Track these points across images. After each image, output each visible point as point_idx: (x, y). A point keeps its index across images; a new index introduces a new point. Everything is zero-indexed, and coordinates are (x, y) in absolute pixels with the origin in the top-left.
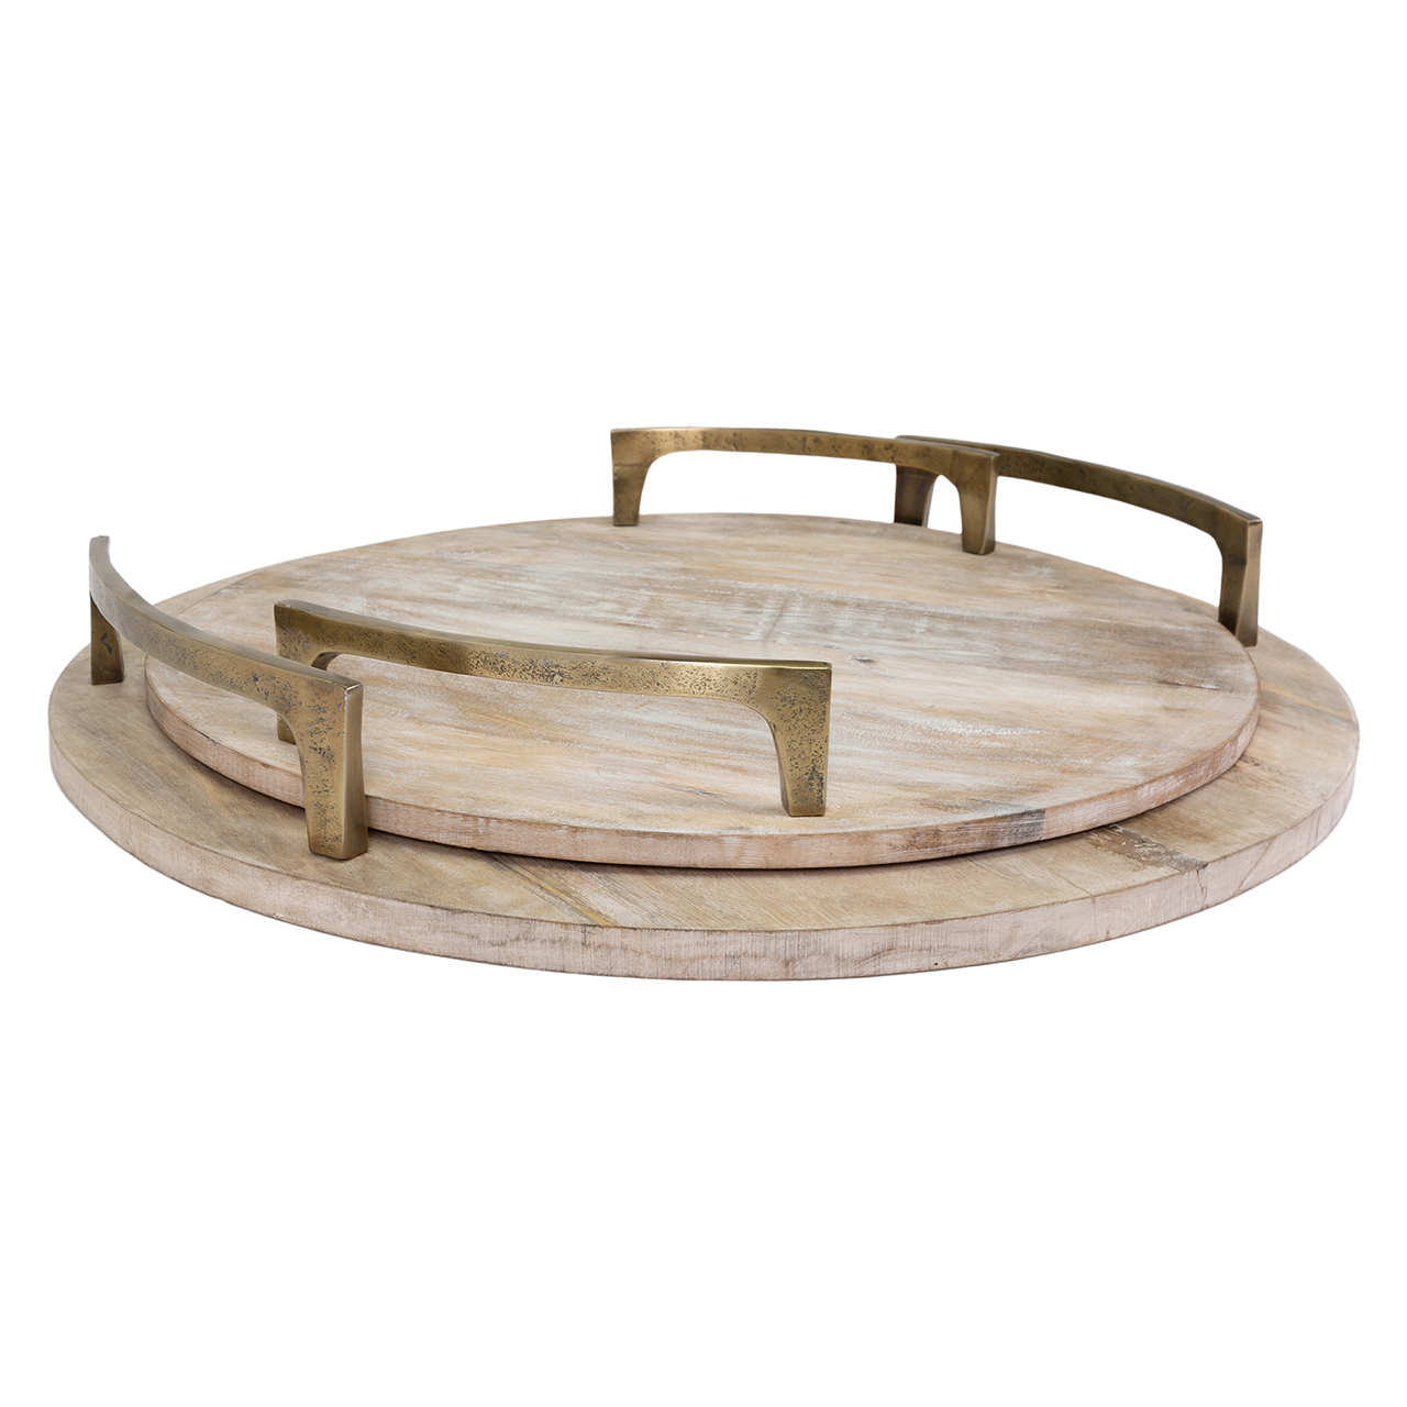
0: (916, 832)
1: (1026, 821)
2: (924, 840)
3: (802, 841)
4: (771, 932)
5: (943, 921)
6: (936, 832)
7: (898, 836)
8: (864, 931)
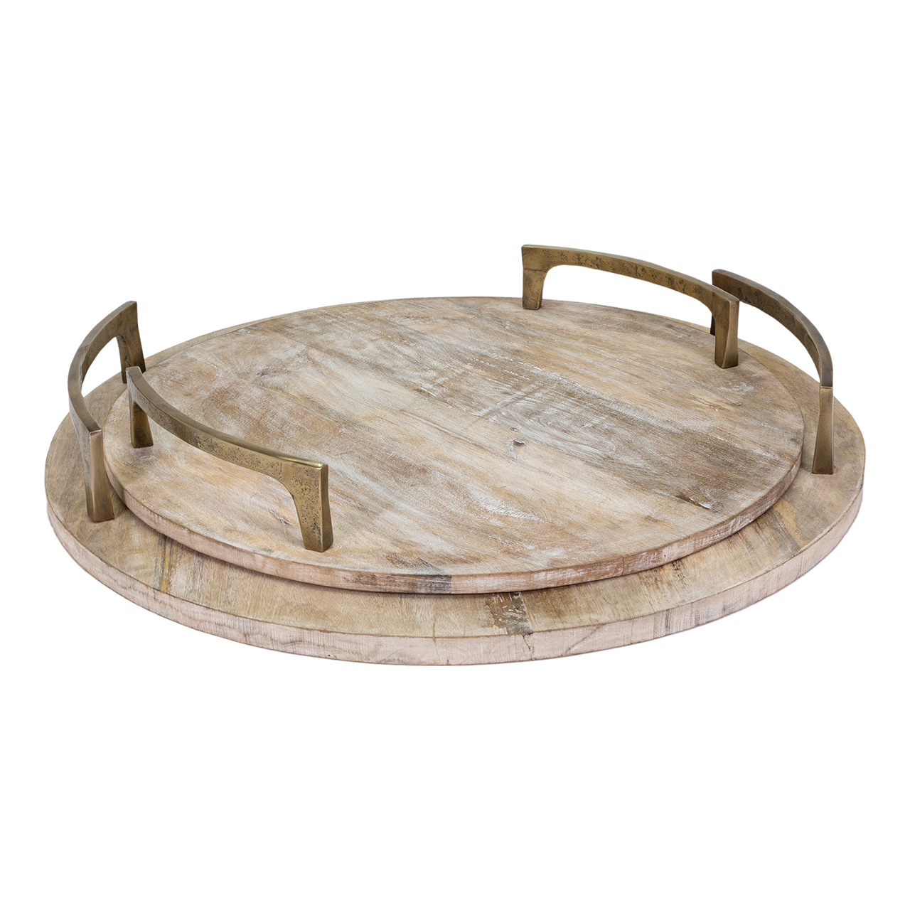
0: (360, 575)
1: (437, 580)
2: (366, 580)
3: (294, 565)
4: (236, 616)
5: (331, 632)
6: (373, 577)
7: (349, 574)
8: (285, 627)
